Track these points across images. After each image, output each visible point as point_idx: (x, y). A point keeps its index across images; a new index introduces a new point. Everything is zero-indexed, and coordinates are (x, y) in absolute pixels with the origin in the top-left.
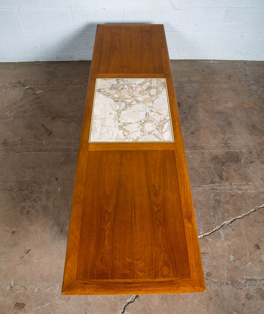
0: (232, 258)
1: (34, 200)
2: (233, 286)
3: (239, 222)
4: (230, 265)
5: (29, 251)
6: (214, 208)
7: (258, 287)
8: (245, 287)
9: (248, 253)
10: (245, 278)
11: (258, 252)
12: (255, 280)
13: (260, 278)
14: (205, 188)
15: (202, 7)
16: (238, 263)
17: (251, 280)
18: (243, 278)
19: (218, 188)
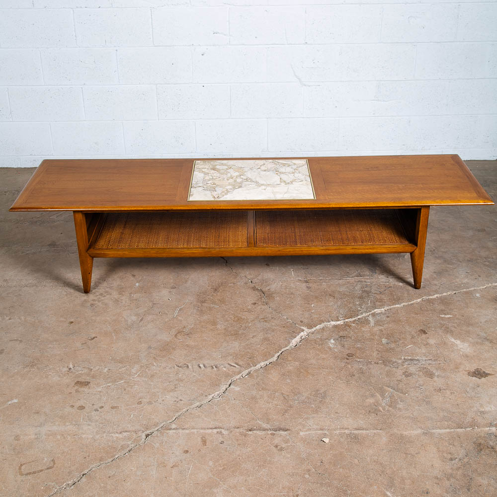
0: (384, 341)
1: (101, 294)
2: (385, 365)
3: (397, 311)
4: (381, 347)
5: (94, 338)
6: (361, 298)
7: (422, 366)
8: (403, 365)
9: (409, 337)
10: (403, 358)
11: (424, 336)
12: (418, 360)
13: (424, 359)
14: (348, 281)
15: (341, 81)
16: (393, 346)
17: (411, 360)
18: (401, 359)
19: (369, 281)
